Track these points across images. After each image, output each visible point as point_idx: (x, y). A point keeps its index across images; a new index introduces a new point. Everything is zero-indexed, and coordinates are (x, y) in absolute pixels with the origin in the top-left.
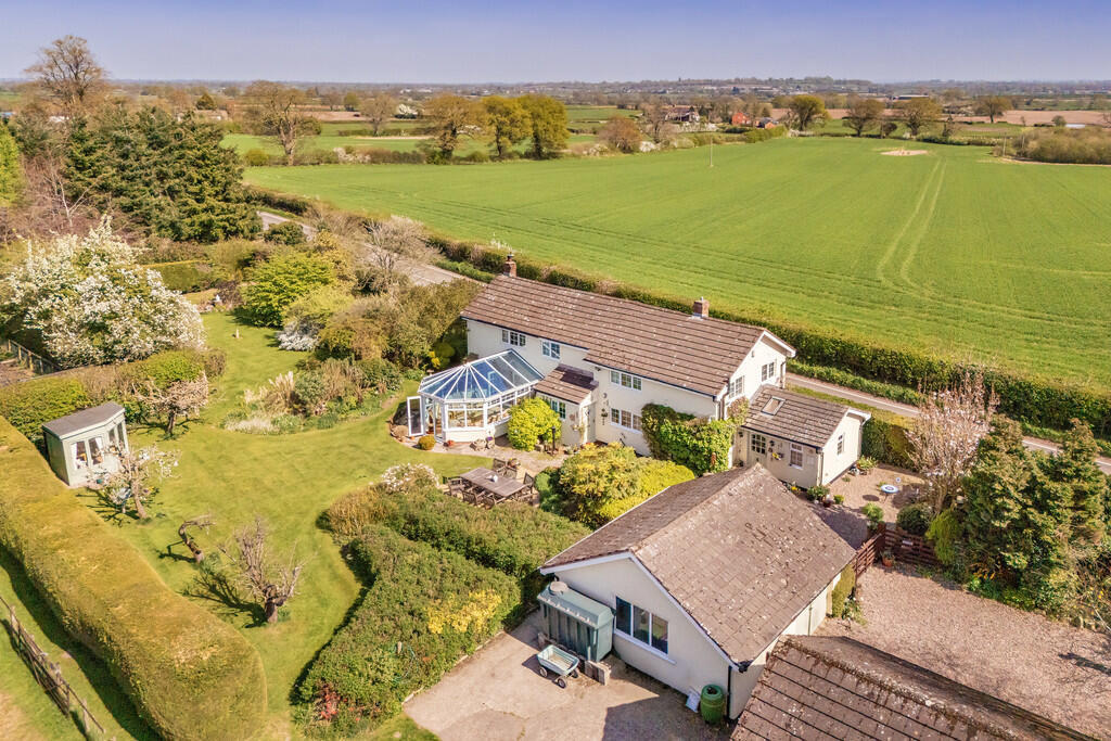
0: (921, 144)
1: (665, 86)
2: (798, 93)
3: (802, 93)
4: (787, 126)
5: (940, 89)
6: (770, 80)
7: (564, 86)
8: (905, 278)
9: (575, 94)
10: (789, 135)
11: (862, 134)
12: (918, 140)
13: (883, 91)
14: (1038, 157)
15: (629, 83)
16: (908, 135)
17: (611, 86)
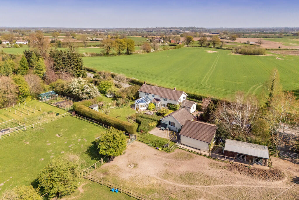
0: (216, 49)
1: (152, 29)
2: (187, 31)
3: (188, 31)
4: (184, 44)
5: (223, 30)
6: (180, 27)
7: (126, 29)
8: (206, 84)
9: (130, 32)
10: (185, 46)
11: (202, 46)
12: (215, 48)
13: (208, 31)
14: (240, 53)
15: (143, 28)
16: (212, 47)
17: (138, 29)
